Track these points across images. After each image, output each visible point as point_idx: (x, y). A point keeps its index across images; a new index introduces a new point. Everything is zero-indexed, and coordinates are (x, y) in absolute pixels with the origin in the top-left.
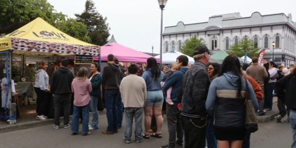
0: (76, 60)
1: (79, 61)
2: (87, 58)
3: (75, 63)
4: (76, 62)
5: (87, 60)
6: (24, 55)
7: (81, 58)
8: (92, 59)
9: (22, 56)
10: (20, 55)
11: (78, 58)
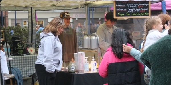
0: (117, 12)
1: (121, 12)
2: (137, 7)
3: (115, 17)
4: (117, 15)
5: (138, 10)
6: (32, 8)
7: (126, 7)
8: (148, 7)
9: (30, 10)
10: (26, 7)
11: (121, 8)
